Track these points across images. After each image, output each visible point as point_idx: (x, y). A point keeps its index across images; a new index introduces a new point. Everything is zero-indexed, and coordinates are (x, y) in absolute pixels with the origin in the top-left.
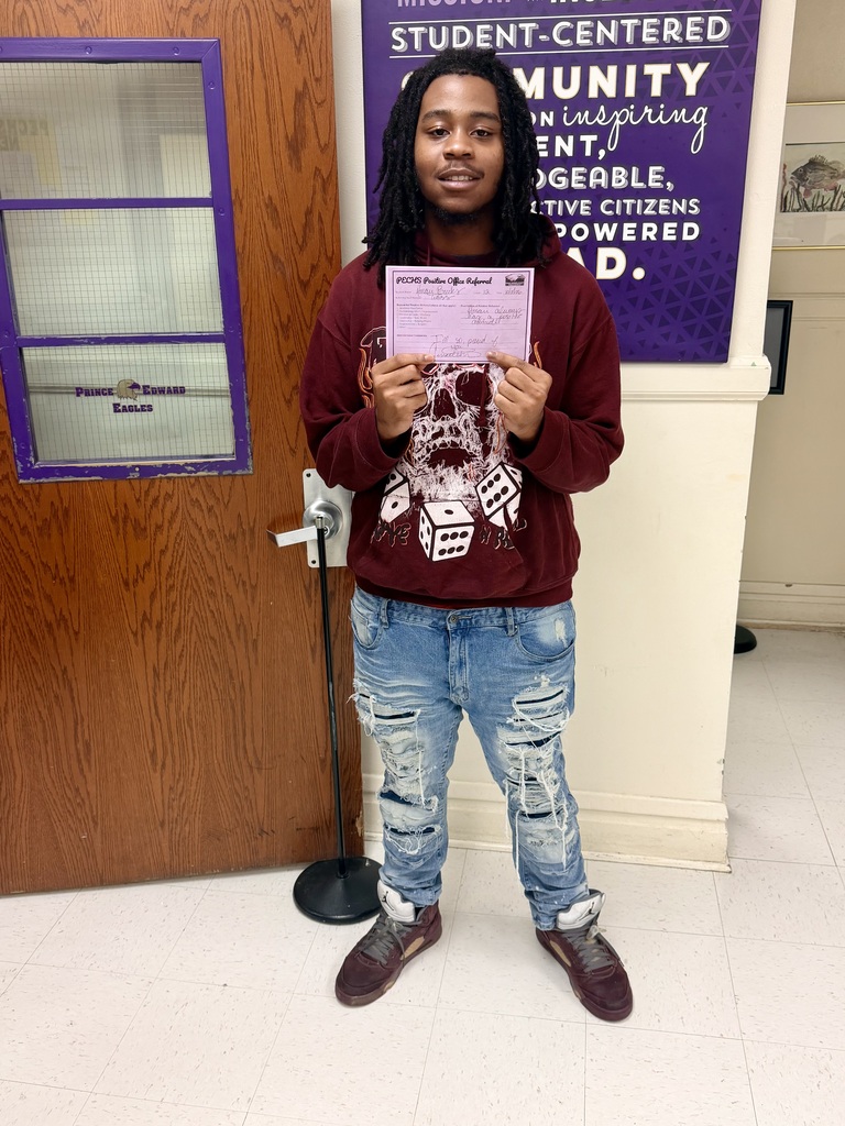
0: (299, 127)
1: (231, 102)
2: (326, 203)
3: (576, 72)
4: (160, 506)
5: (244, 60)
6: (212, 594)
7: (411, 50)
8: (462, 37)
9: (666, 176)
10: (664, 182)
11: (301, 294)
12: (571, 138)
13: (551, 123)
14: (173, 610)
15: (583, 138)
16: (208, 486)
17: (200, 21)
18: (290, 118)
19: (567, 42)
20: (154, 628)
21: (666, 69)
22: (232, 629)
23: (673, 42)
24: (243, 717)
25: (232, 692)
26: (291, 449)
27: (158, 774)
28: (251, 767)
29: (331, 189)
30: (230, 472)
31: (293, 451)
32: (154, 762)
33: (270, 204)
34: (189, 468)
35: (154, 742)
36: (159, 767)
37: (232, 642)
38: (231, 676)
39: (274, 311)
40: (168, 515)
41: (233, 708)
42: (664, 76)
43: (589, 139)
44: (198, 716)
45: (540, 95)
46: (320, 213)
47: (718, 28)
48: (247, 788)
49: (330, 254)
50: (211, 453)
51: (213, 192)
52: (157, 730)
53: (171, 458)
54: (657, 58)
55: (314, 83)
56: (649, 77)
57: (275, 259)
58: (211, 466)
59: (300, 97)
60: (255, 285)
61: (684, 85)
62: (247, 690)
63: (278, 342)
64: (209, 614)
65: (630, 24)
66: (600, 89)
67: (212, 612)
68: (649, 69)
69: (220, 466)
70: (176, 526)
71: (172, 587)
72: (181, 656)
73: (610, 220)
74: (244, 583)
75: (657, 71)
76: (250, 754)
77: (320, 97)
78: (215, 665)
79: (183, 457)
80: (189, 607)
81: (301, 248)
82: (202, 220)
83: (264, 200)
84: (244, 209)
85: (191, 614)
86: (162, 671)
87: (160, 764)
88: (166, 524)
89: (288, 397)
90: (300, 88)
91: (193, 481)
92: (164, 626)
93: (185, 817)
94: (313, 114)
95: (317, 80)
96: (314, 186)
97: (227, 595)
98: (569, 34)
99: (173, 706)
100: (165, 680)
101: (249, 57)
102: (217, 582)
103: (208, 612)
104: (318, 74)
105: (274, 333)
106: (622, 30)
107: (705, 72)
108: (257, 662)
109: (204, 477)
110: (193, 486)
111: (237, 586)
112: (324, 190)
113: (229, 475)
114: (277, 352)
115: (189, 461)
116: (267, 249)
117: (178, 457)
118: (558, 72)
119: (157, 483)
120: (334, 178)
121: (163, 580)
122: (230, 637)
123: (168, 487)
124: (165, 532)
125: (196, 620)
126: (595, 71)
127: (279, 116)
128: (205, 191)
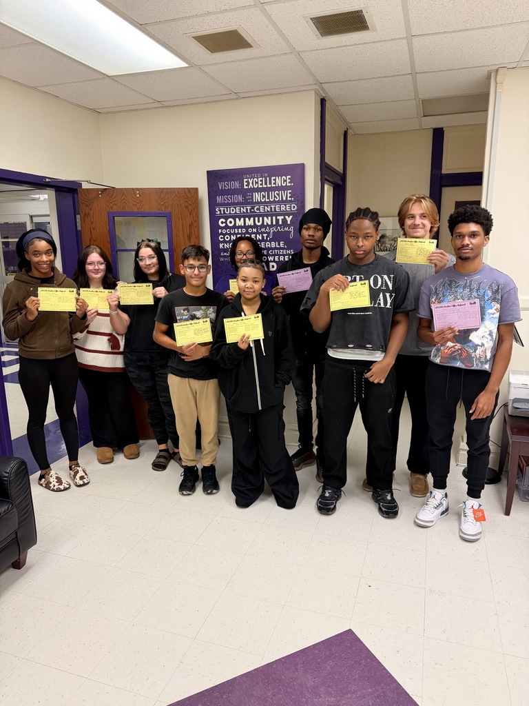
1: (174, 226)
3: (261, 218)
7: (221, 214)
8: (233, 210)
9: (285, 244)
10: (284, 246)
12: (261, 235)
13: (255, 231)
15: (263, 235)
17: (166, 207)
18: (188, 230)
19: (258, 211)
21: (283, 217)
23: (284, 211)
42: (282, 219)
43: (265, 235)
45: (252, 224)
47: (294, 207)
51: (169, 248)
56: (279, 220)
59: (190, 225)
61: (287, 221)
65: (273, 206)
66: (267, 223)
68: (278, 217)
73: (272, 256)
75: (280, 218)
84: (176, 252)
94: (194, 229)
95: (195, 221)
98: (258, 209)
101: (178, 216)
106: (271, 208)
107: (292, 218)
118: (256, 219)
126: (265, 218)
127: (185, 230)
128: (167, 248)
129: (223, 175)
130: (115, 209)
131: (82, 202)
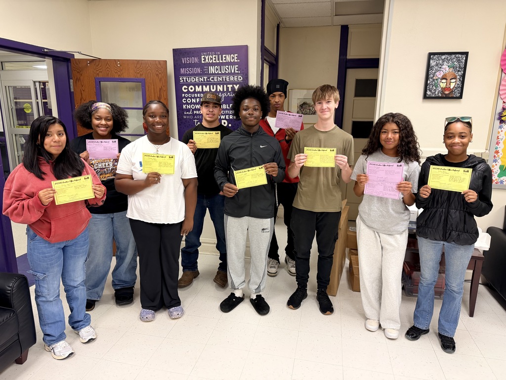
0: (160, 95)
3: (215, 86)
5: (149, 82)
8: (193, 79)
17: (141, 75)
18: (158, 93)
19: (213, 81)
23: (232, 81)
47: (240, 78)
54: (230, 84)
65: (224, 77)
66: (220, 90)
68: (228, 86)
73: (224, 115)
75: (230, 86)
90: (160, 88)
94: (163, 92)
95: (164, 86)
98: (213, 79)
106: (223, 78)
118: (212, 86)
126: (218, 86)
129: (185, 53)
130: (101, 76)
131: (74, 69)
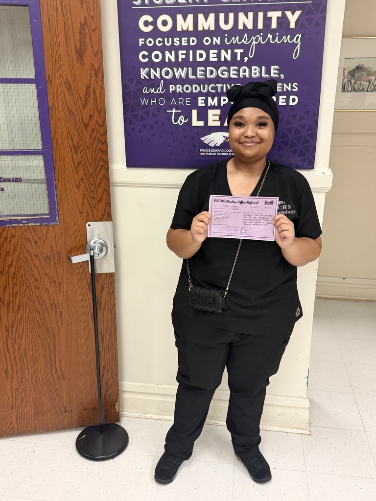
0: (83, 42)
1: (45, 29)
2: (97, 82)
3: (231, 16)
4: (8, 242)
5: (52, 5)
6: (38, 288)
7: (144, 4)
9: (280, 71)
10: (279, 74)
11: (84, 130)
12: (229, 51)
13: (219, 43)
14: (16, 297)
15: (236, 51)
16: (35, 231)
18: (77, 38)
20: (6, 306)
21: (279, 14)
22: (48, 306)
24: (55, 352)
25: (48, 339)
26: (80, 211)
27: (9, 382)
28: (59, 378)
29: (100, 75)
30: (47, 223)
31: (81, 213)
32: (7, 376)
33: (67, 83)
34: (24, 222)
35: (7, 365)
36: (9, 379)
37: (48, 313)
38: (48, 331)
39: (70, 140)
40: (12, 246)
41: (49, 347)
42: (278, 18)
43: (239, 52)
44: (30, 352)
46: (94, 88)
48: (57, 389)
49: (99, 109)
50: (36, 213)
51: (35, 76)
52: (8, 360)
53: (14, 216)
54: (274, 8)
55: (90, 19)
56: (270, 18)
57: (70, 111)
58: (35, 221)
59: (82, 26)
60: (59, 126)
61: (288, 22)
62: (57, 337)
63: (72, 156)
64: (35, 298)
66: (244, 25)
67: (37, 297)
68: (270, 14)
69: (41, 221)
70: (17, 252)
71: (15, 284)
72: (20, 320)
74: (55, 282)
75: (274, 15)
76: (59, 371)
77: (93, 27)
78: (39, 325)
79: (21, 215)
80: (25, 294)
81: (84, 106)
82: (31, 90)
83: (64, 80)
84: (53, 85)
85: (26, 298)
86: (10, 329)
87: (10, 376)
88: (12, 251)
89: (78, 184)
90: (83, 22)
91: (26, 228)
92: (11, 304)
93: (24, 404)
94: (90, 36)
95: (92, 17)
96: (91, 74)
97: (46, 288)
99: (16, 347)
100: (12, 333)
101: (55, 4)
102: (40, 281)
103: (35, 297)
104: (92, 13)
105: (69, 150)
107: (300, 16)
108: (62, 324)
109: (32, 226)
110: (26, 231)
111: (51, 284)
112: (96, 76)
113: (46, 225)
114: (71, 160)
115: (24, 218)
116: (66, 107)
117: (18, 216)
118: (222, 16)
119: (7, 229)
120: (101, 70)
121: (10, 280)
122: (47, 310)
123: (13, 232)
124: (11, 255)
125: (28, 301)
126: (241, 15)
127: (72, 36)
128: (31, 75)
